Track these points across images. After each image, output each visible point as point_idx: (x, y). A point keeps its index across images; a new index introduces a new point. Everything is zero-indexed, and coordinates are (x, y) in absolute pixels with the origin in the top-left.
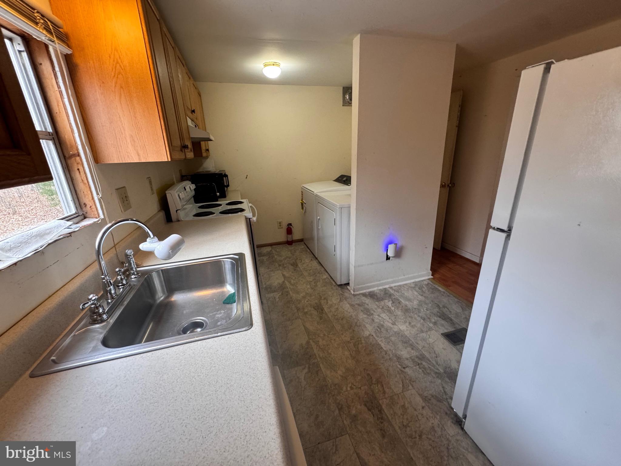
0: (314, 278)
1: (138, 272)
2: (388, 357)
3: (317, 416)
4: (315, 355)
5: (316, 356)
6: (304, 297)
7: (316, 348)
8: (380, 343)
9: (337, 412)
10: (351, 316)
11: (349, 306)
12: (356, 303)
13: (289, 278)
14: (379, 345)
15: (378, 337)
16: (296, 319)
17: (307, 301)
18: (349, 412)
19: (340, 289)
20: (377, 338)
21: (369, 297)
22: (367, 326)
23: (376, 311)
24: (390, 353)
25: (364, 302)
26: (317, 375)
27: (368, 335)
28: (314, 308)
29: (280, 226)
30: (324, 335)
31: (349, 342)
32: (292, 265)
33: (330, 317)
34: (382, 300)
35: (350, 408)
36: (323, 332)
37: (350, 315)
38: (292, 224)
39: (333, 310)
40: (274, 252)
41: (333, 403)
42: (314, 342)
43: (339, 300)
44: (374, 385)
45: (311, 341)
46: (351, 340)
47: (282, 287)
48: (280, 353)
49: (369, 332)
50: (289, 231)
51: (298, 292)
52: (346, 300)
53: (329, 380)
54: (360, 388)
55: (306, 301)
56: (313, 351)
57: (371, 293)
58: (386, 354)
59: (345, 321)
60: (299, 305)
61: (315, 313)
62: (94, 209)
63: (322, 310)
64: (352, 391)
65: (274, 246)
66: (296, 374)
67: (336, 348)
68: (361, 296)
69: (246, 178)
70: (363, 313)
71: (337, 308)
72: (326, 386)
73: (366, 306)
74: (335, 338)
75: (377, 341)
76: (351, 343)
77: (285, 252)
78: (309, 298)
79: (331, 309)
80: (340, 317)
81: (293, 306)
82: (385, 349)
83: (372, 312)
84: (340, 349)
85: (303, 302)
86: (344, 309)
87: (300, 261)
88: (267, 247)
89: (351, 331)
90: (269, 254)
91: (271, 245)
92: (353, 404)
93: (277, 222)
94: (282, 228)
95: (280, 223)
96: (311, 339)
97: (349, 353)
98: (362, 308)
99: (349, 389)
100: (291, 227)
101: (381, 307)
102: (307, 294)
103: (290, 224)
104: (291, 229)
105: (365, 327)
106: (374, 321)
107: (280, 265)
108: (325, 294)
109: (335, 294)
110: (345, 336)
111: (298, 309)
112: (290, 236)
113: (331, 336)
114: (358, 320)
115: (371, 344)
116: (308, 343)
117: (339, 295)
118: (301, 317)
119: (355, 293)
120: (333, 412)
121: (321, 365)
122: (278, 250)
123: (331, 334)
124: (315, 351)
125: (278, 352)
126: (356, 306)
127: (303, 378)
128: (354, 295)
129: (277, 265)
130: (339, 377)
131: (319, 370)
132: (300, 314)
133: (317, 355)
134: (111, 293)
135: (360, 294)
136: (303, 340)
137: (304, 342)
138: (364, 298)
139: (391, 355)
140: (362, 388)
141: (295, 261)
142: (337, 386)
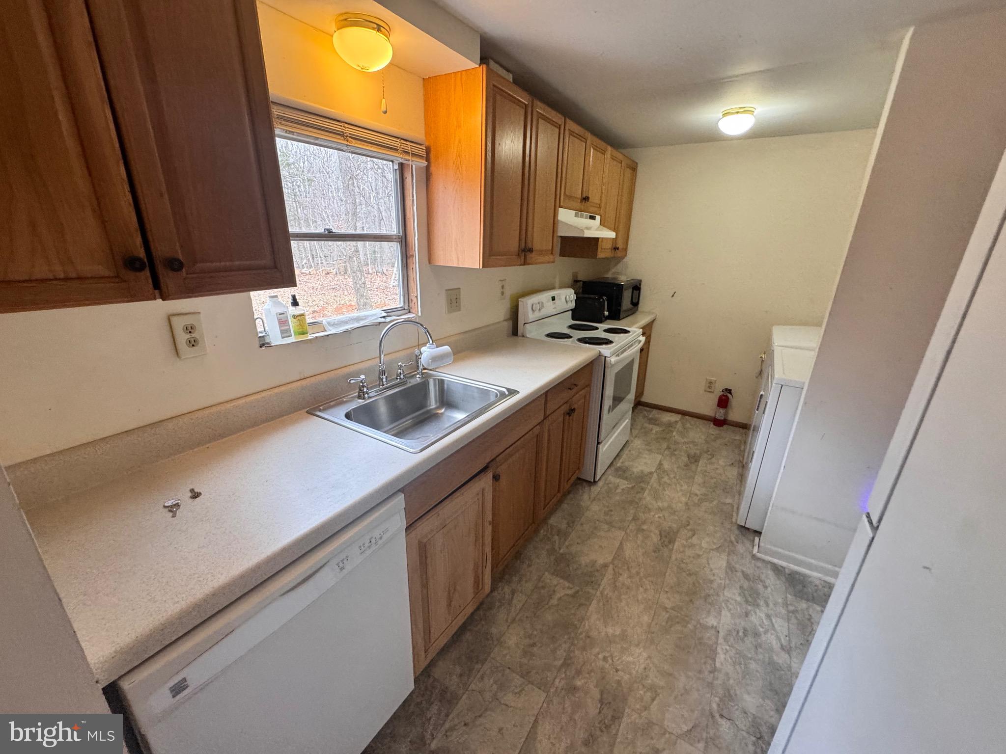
0: (706, 492)
1: (422, 374)
2: (710, 678)
3: (534, 645)
4: (599, 585)
5: (599, 587)
6: (660, 509)
7: (609, 580)
8: (719, 650)
9: (559, 663)
10: (712, 582)
11: (724, 564)
12: (745, 569)
13: (664, 471)
14: (715, 652)
15: (725, 640)
16: (620, 529)
17: (659, 517)
18: (573, 677)
19: (737, 532)
20: (721, 640)
21: (783, 579)
22: (725, 612)
23: (771, 605)
24: (721, 676)
25: (763, 577)
26: (578, 609)
27: (710, 624)
28: (660, 532)
29: (710, 387)
30: (638, 573)
31: (666, 608)
32: (689, 456)
33: (673, 558)
34: (808, 600)
35: (578, 676)
36: (640, 568)
37: (712, 578)
38: (732, 392)
39: (689, 552)
40: (679, 426)
41: (565, 651)
42: (614, 570)
43: (715, 547)
44: (641, 687)
45: (611, 566)
46: (673, 609)
47: (642, 479)
48: (561, 551)
49: (718, 623)
50: (724, 402)
51: (656, 497)
52: (729, 554)
53: (586, 625)
54: (617, 671)
55: (657, 516)
56: (602, 580)
57: (797, 576)
58: (710, 672)
59: (690, 580)
60: (641, 514)
61: (655, 539)
62: (416, 306)
63: (670, 542)
64: (601, 663)
65: (687, 417)
66: (555, 586)
67: (638, 601)
68: (769, 566)
69: (673, 296)
70: (739, 591)
71: (699, 556)
72: (576, 627)
73: (760, 587)
74: (648, 587)
75: (716, 643)
76: (667, 612)
77: (699, 433)
78: (666, 515)
79: (687, 549)
80: (689, 570)
81: (632, 511)
82: (718, 665)
83: (762, 603)
84: (642, 606)
85: (652, 513)
86: (709, 564)
87: (710, 457)
88: (673, 414)
89: (687, 599)
90: (670, 425)
91: (684, 413)
92: (587, 676)
93: (706, 379)
94: (713, 392)
95: (710, 383)
96: (613, 564)
97: (650, 621)
98: (746, 584)
99: (601, 656)
100: (729, 395)
101: (791, 608)
102: (670, 507)
103: (729, 391)
104: (728, 398)
105: (720, 613)
106: (747, 617)
107: (668, 448)
108: (699, 524)
109: (718, 535)
110: (668, 599)
111: (635, 519)
112: (722, 411)
113: (647, 582)
114: (718, 595)
115: (699, 639)
116: (605, 566)
117: (725, 540)
118: (628, 531)
119: (759, 555)
120: (555, 659)
121: (594, 602)
122: (688, 425)
123: (650, 579)
124: (605, 582)
125: (560, 549)
126: (739, 574)
127: (558, 595)
128: (754, 557)
129: (665, 445)
130: (603, 634)
131: (585, 605)
132: (630, 526)
133: (601, 587)
134: (382, 381)
135: (770, 562)
136: (602, 558)
137: (601, 561)
138: (770, 573)
139: (719, 682)
140: (619, 672)
141: (701, 454)
142: (588, 641)
